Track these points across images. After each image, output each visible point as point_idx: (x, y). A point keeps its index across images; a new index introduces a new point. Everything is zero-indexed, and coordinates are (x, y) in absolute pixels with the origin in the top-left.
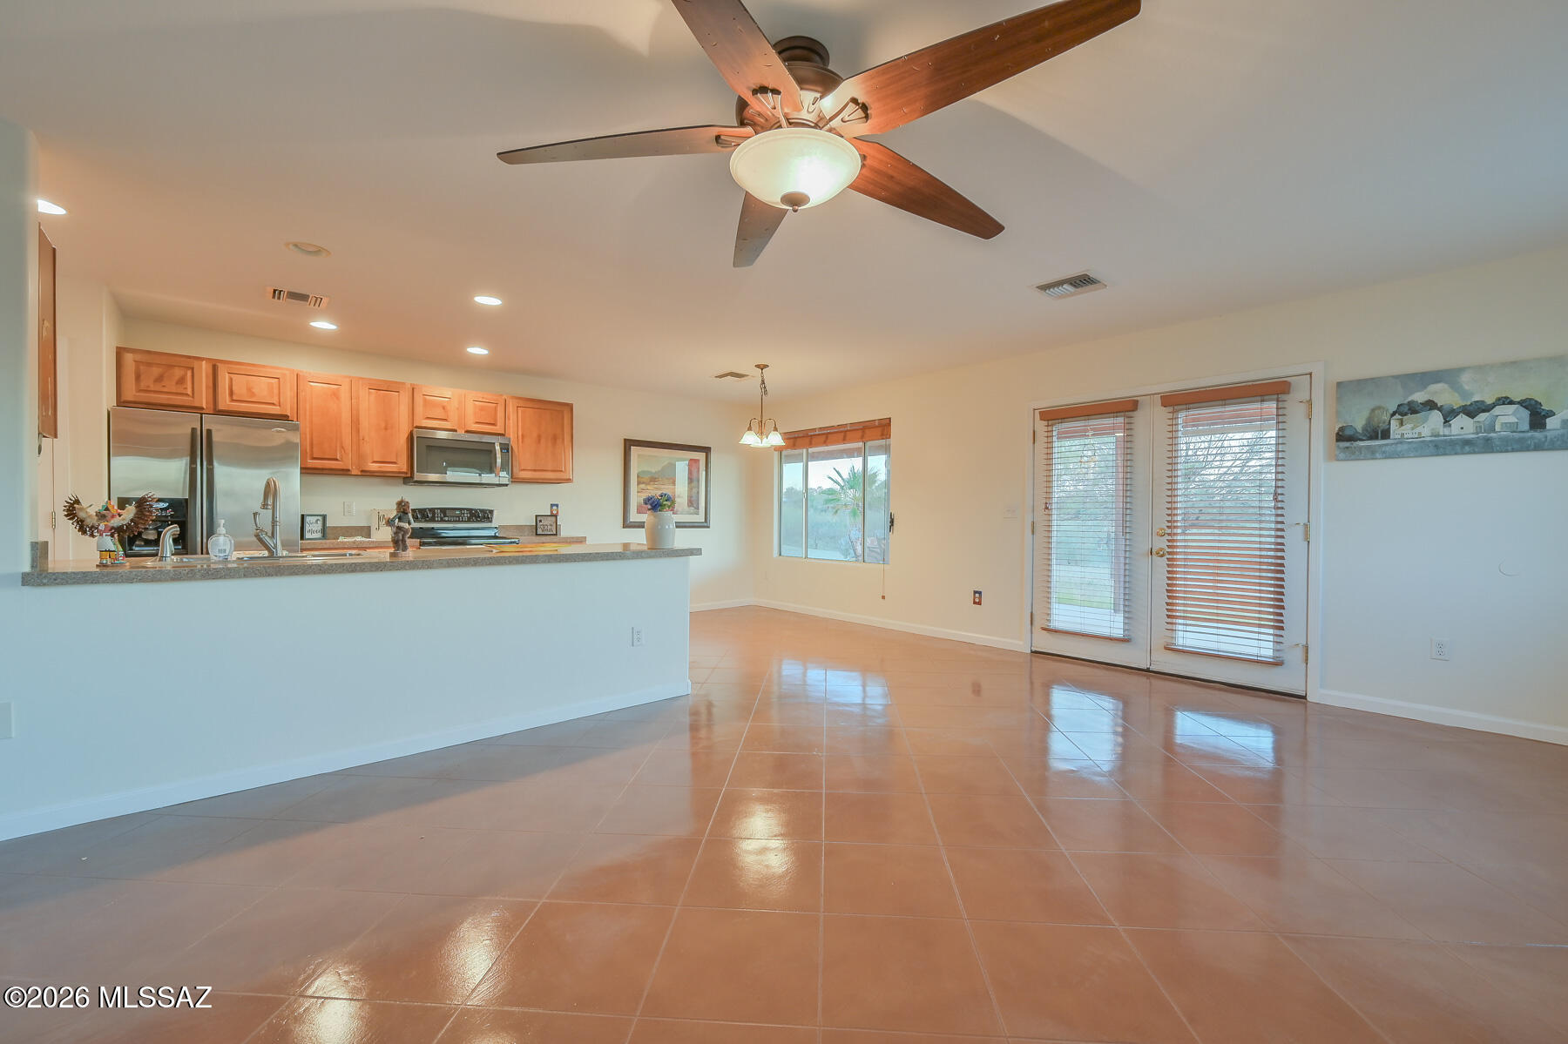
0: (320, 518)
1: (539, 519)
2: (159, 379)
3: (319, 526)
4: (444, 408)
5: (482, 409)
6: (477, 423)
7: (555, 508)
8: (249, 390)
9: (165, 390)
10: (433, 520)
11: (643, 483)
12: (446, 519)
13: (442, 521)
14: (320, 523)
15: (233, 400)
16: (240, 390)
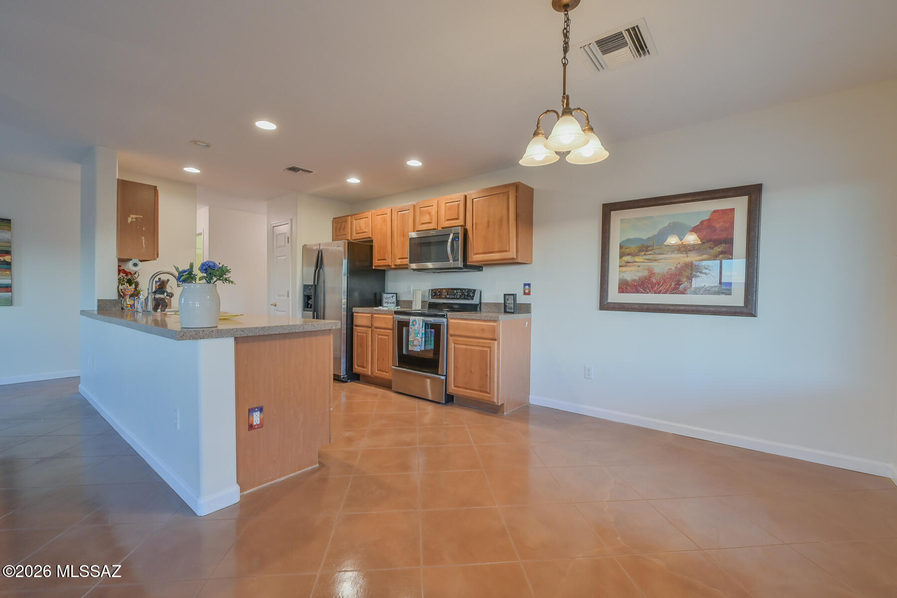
0: (395, 295)
1: (507, 297)
2: (339, 230)
3: (394, 299)
4: (429, 214)
5: (450, 208)
6: (448, 220)
7: (527, 287)
8: (360, 226)
9: (341, 234)
10: (440, 297)
11: (629, 254)
12: (448, 296)
13: (446, 298)
14: (394, 298)
15: (356, 234)
16: (358, 228)
